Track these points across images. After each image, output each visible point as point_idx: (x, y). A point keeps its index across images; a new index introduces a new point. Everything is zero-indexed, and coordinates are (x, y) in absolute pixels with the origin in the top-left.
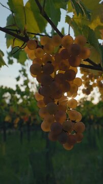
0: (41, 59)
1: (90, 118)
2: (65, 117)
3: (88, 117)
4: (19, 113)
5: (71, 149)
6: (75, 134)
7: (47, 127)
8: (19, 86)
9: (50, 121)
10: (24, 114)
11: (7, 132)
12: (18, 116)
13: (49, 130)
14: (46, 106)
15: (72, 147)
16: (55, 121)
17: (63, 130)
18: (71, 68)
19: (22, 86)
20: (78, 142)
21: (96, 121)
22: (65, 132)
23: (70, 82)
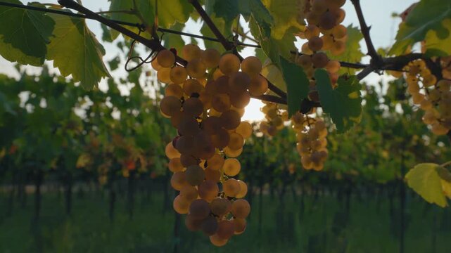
0: (182, 85)
1: (286, 168)
2: (216, 191)
3: (282, 168)
4: (112, 149)
5: (223, 245)
6: (232, 219)
7: (183, 207)
8: (117, 81)
9: (189, 197)
10: (125, 153)
11: (75, 189)
12: (109, 155)
13: (187, 211)
14: (185, 169)
15: (226, 241)
16: (199, 198)
17: (211, 213)
18: (232, 107)
19: (123, 82)
20: (236, 233)
21: (299, 176)
22: (215, 216)
23: (230, 131)
